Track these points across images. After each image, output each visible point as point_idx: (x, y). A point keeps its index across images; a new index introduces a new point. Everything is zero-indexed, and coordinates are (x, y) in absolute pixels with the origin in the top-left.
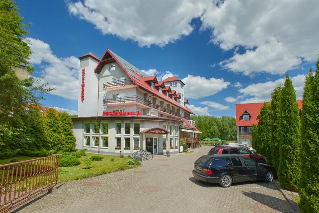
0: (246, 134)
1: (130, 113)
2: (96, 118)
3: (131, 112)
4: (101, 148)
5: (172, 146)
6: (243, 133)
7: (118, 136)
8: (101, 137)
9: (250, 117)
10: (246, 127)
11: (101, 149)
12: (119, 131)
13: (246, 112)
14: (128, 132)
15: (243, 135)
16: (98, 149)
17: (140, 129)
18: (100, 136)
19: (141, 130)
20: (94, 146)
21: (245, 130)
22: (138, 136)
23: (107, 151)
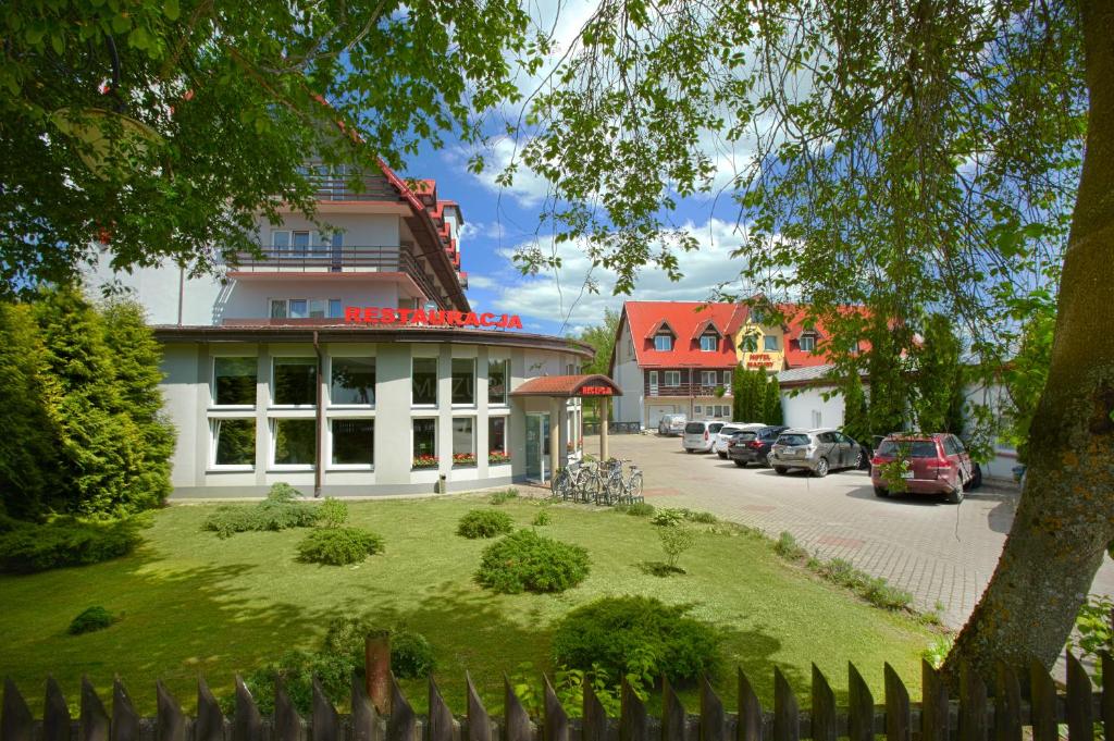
0: (663, 392)
1: (479, 318)
2: (316, 334)
3: (482, 313)
4: (327, 472)
5: (569, 440)
6: (654, 387)
7: (425, 411)
8: (328, 418)
9: (674, 339)
10: (661, 371)
11: (328, 475)
12: (425, 391)
13: (665, 326)
14: (463, 393)
15: (656, 396)
16: (313, 475)
17: (513, 379)
18: (325, 414)
19: (516, 384)
20: (274, 467)
21: (661, 381)
22: (501, 410)
23: (369, 480)
